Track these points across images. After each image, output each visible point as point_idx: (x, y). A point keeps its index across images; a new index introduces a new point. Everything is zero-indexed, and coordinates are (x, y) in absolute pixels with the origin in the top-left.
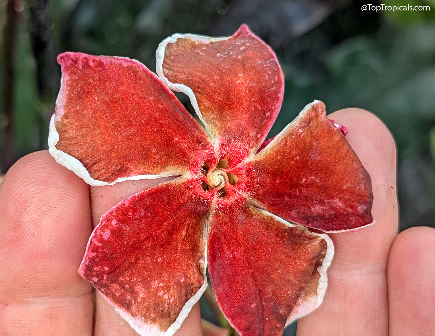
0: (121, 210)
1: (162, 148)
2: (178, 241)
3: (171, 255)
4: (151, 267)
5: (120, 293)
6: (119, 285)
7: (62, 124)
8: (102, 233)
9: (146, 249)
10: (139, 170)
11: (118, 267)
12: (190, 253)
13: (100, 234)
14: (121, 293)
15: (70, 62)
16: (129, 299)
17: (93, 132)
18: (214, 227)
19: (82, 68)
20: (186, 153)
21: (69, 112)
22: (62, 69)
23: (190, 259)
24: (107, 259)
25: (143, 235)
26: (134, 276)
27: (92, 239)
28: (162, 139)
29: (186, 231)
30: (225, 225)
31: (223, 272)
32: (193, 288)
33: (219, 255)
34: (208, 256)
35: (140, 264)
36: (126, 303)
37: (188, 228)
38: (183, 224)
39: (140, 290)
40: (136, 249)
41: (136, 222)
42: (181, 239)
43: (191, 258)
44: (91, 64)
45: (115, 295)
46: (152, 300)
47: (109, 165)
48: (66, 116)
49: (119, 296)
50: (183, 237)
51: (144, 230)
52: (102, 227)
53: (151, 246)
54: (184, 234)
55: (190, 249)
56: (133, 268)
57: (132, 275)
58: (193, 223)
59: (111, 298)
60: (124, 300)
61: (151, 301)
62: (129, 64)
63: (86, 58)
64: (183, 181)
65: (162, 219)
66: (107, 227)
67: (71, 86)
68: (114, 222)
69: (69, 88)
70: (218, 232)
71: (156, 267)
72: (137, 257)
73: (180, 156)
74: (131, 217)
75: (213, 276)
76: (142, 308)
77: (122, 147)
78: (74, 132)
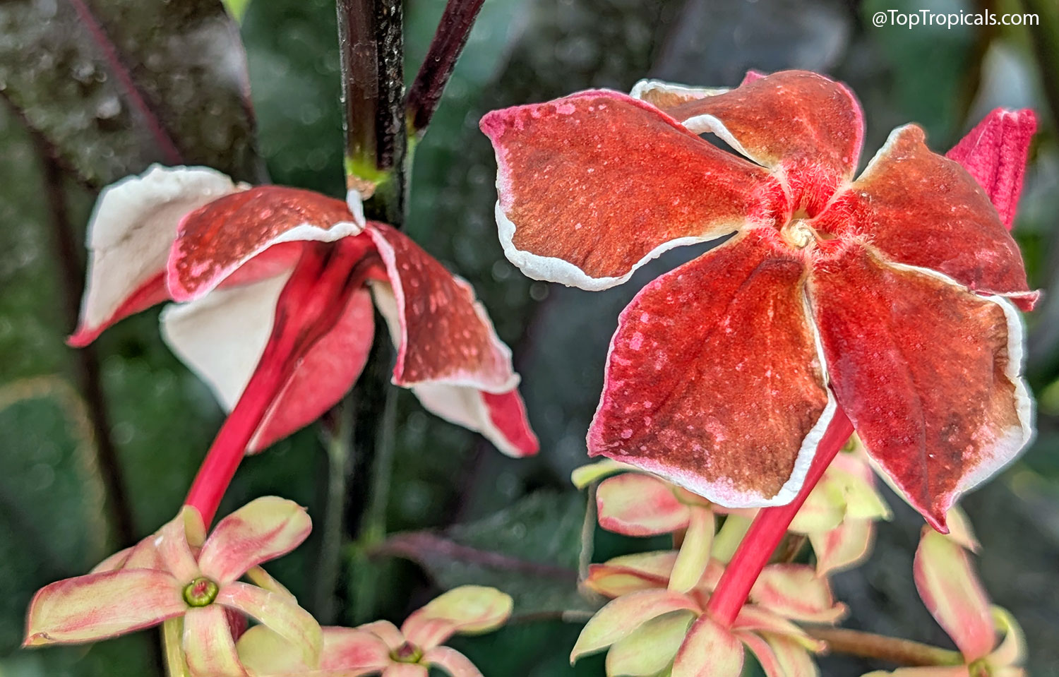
0: (652, 297)
1: (689, 195)
2: (764, 328)
3: (756, 355)
4: (727, 382)
5: (678, 445)
6: (676, 428)
7: (515, 216)
8: (627, 341)
9: (712, 351)
10: (660, 238)
11: (669, 395)
12: (790, 348)
13: (625, 344)
14: (681, 443)
15: (503, 127)
16: (697, 450)
17: (569, 206)
18: (823, 299)
19: (524, 128)
20: (732, 191)
21: (522, 195)
22: (493, 143)
23: (791, 358)
24: (646, 386)
25: (701, 327)
26: (699, 406)
27: (611, 356)
28: (683, 180)
29: (773, 309)
30: (840, 290)
31: (858, 373)
32: (810, 413)
33: (845, 344)
34: (825, 351)
35: (707, 383)
36: (694, 459)
37: (775, 304)
38: (765, 297)
39: (714, 430)
40: (695, 355)
41: (684, 309)
42: (769, 324)
43: (793, 356)
44: (536, 114)
45: (670, 450)
46: (740, 444)
47: (610, 249)
48: (519, 203)
49: (677, 450)
50: (771, 320)
51: (700, 319)
52: (625, 332)
53: (719, 344)
54: (771, 314)
55: (787, 339)
56: (695, 392)
57: (696, 405)
58: (782, 293)
59: (662, 459)
60: (687, 454)
61: (738, 445)
62: (597, 97)
63: (525, 111)
64: (743, 237)
65: (726, 295)
66: (635, 329)
67: (515, 160)
68: (645, 318)
69: (511, 164)
70: (833, 306)
71: (734, 381)
72: (698, 370)
73: (724, 198)
74: (673, 302)
75: (841, 385)
76: (726, 462)
77: (621, 211)
78: (539, 220)
